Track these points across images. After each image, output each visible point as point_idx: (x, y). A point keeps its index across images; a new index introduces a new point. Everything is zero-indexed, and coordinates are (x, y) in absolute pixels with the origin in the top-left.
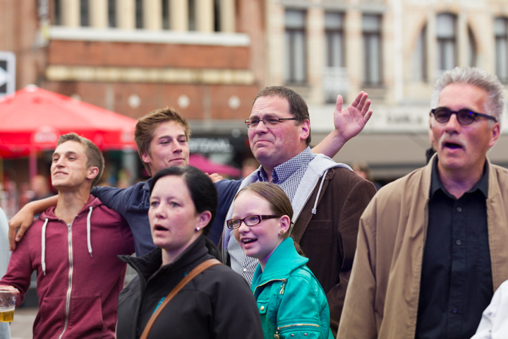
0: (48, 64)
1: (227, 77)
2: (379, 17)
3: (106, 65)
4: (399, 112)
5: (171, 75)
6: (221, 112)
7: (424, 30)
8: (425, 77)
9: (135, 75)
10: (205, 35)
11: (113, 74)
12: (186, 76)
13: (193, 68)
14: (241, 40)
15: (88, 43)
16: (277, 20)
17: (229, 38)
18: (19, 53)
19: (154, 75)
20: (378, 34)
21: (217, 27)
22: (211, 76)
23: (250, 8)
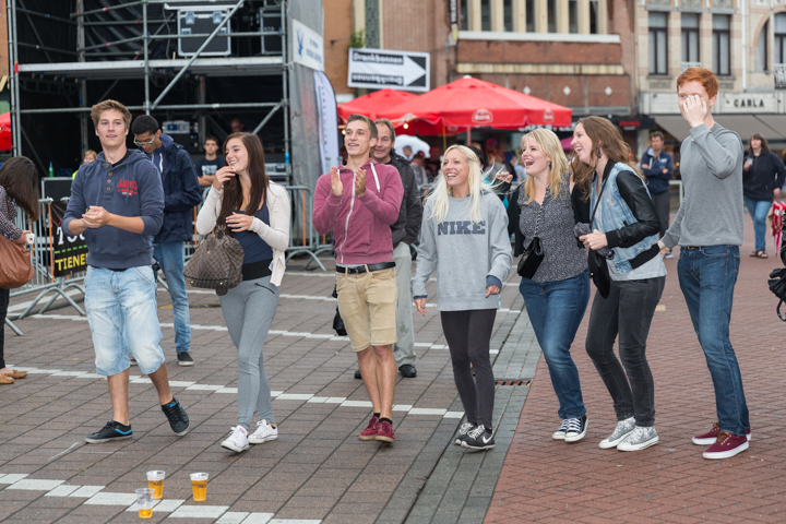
0: (457, 62)
1: (603, 70)
2: (729, 17)
3: (504, 63)
4: (745, 97)
5: (557, 69)
6: (597, 99)
7: (766, 27)
8: (766, 68)
9: (528, 69)
10: (584, 35)
11: (510, 69)
12: (570, 69)
13: (574, 64)
14: (615, 39)
15: (489, 42)
16: (643, 21)
17: (603, 37)
18: (434, 52)
19: (543, 69)
20: (728, 32)
21: (593, 29)
22: (590, 70)
23: (621, 11)
